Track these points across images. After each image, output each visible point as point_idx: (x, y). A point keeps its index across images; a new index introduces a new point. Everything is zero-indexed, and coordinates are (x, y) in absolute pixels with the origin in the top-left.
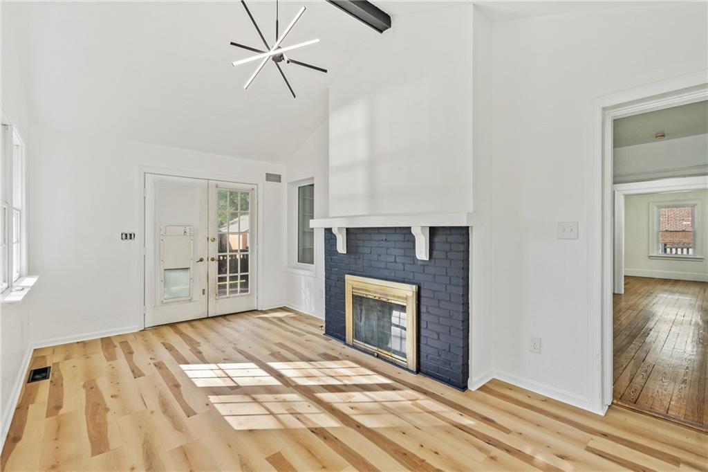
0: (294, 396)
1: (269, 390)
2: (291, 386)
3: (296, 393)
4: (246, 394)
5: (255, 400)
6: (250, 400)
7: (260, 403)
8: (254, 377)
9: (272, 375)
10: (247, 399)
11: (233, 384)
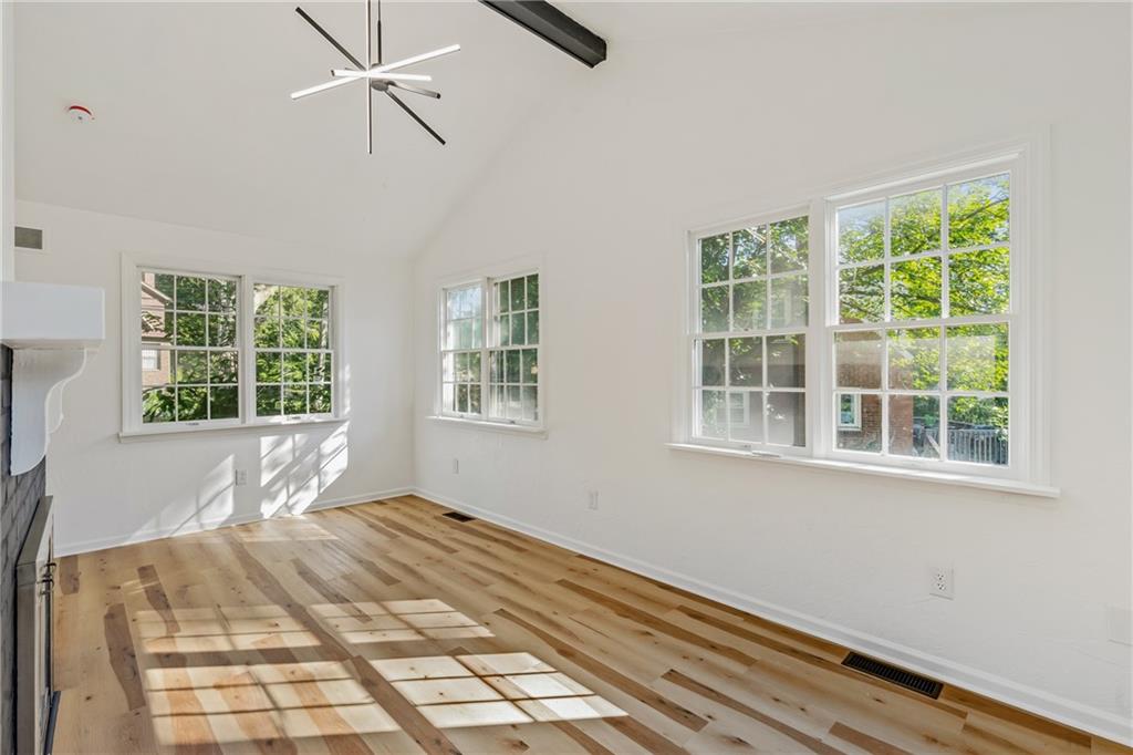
0: (355, 638)
1: (394, 651)
2: (352, 659)
3: (349, 645)
4: (433, 640)
5: (419, 632)
6: (426, 631)
7: (410, 626)
8: (426, 679)
9: (388, 683)
10: (431, 633)
11: (463, 658)
